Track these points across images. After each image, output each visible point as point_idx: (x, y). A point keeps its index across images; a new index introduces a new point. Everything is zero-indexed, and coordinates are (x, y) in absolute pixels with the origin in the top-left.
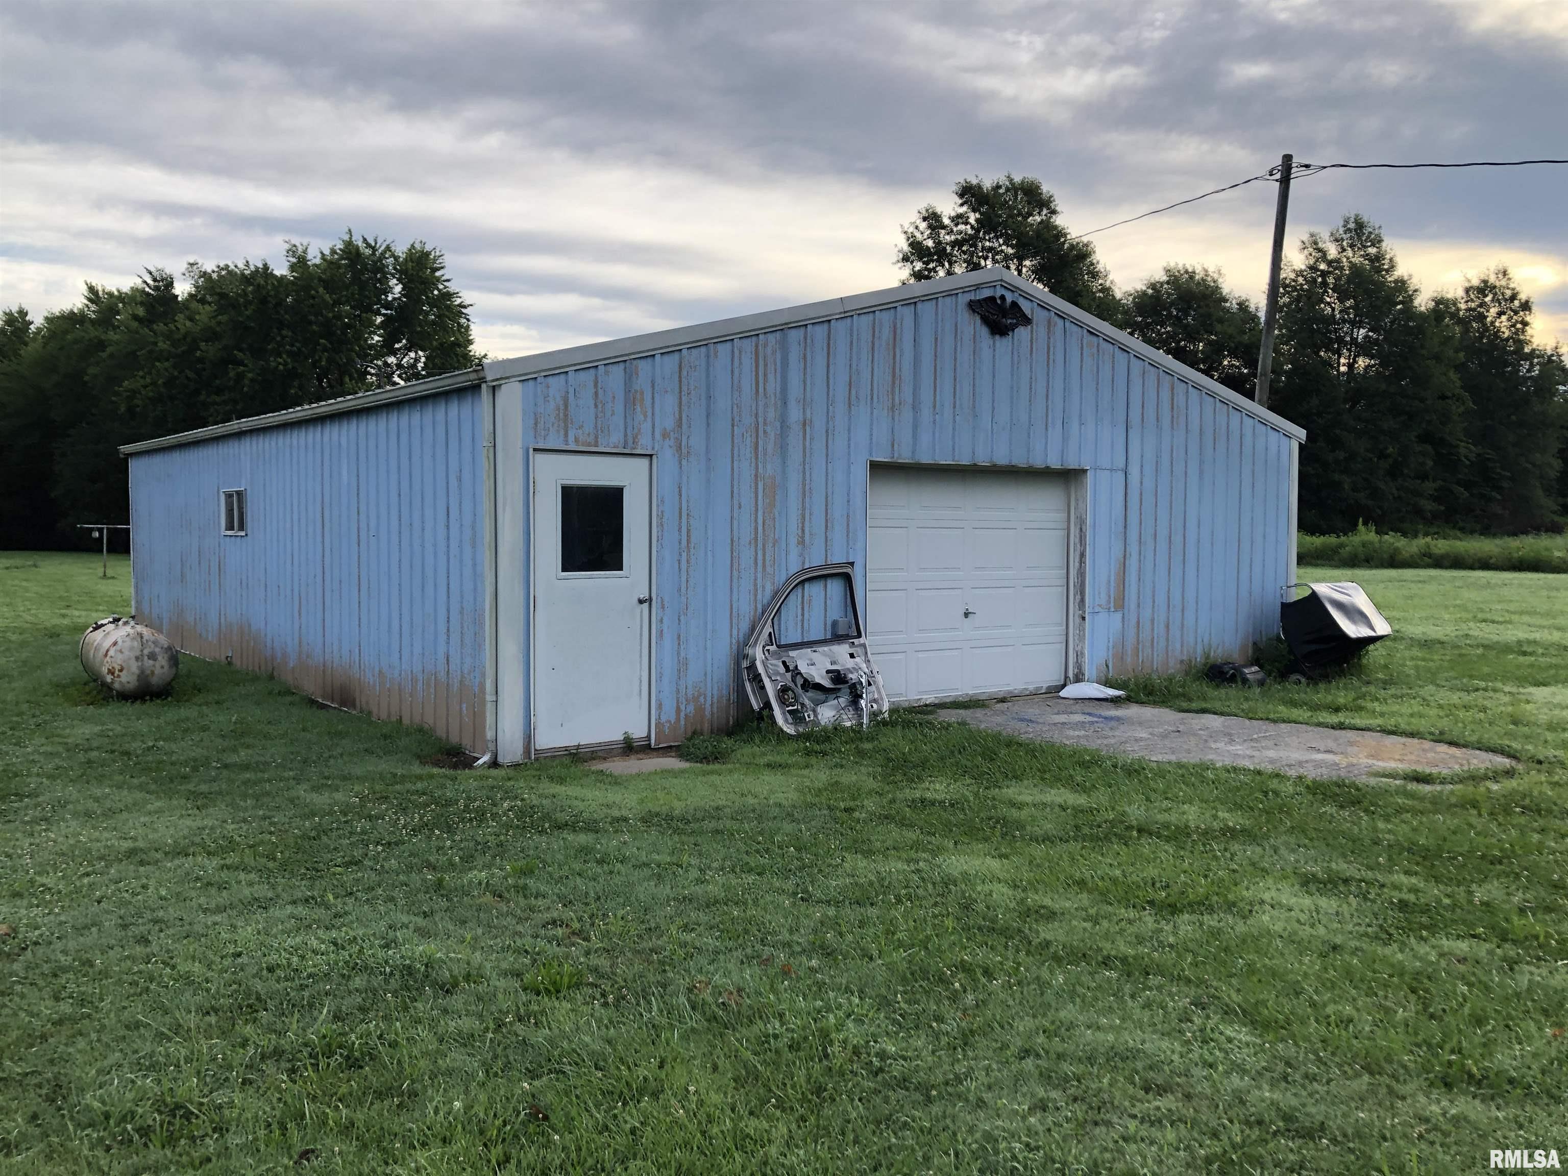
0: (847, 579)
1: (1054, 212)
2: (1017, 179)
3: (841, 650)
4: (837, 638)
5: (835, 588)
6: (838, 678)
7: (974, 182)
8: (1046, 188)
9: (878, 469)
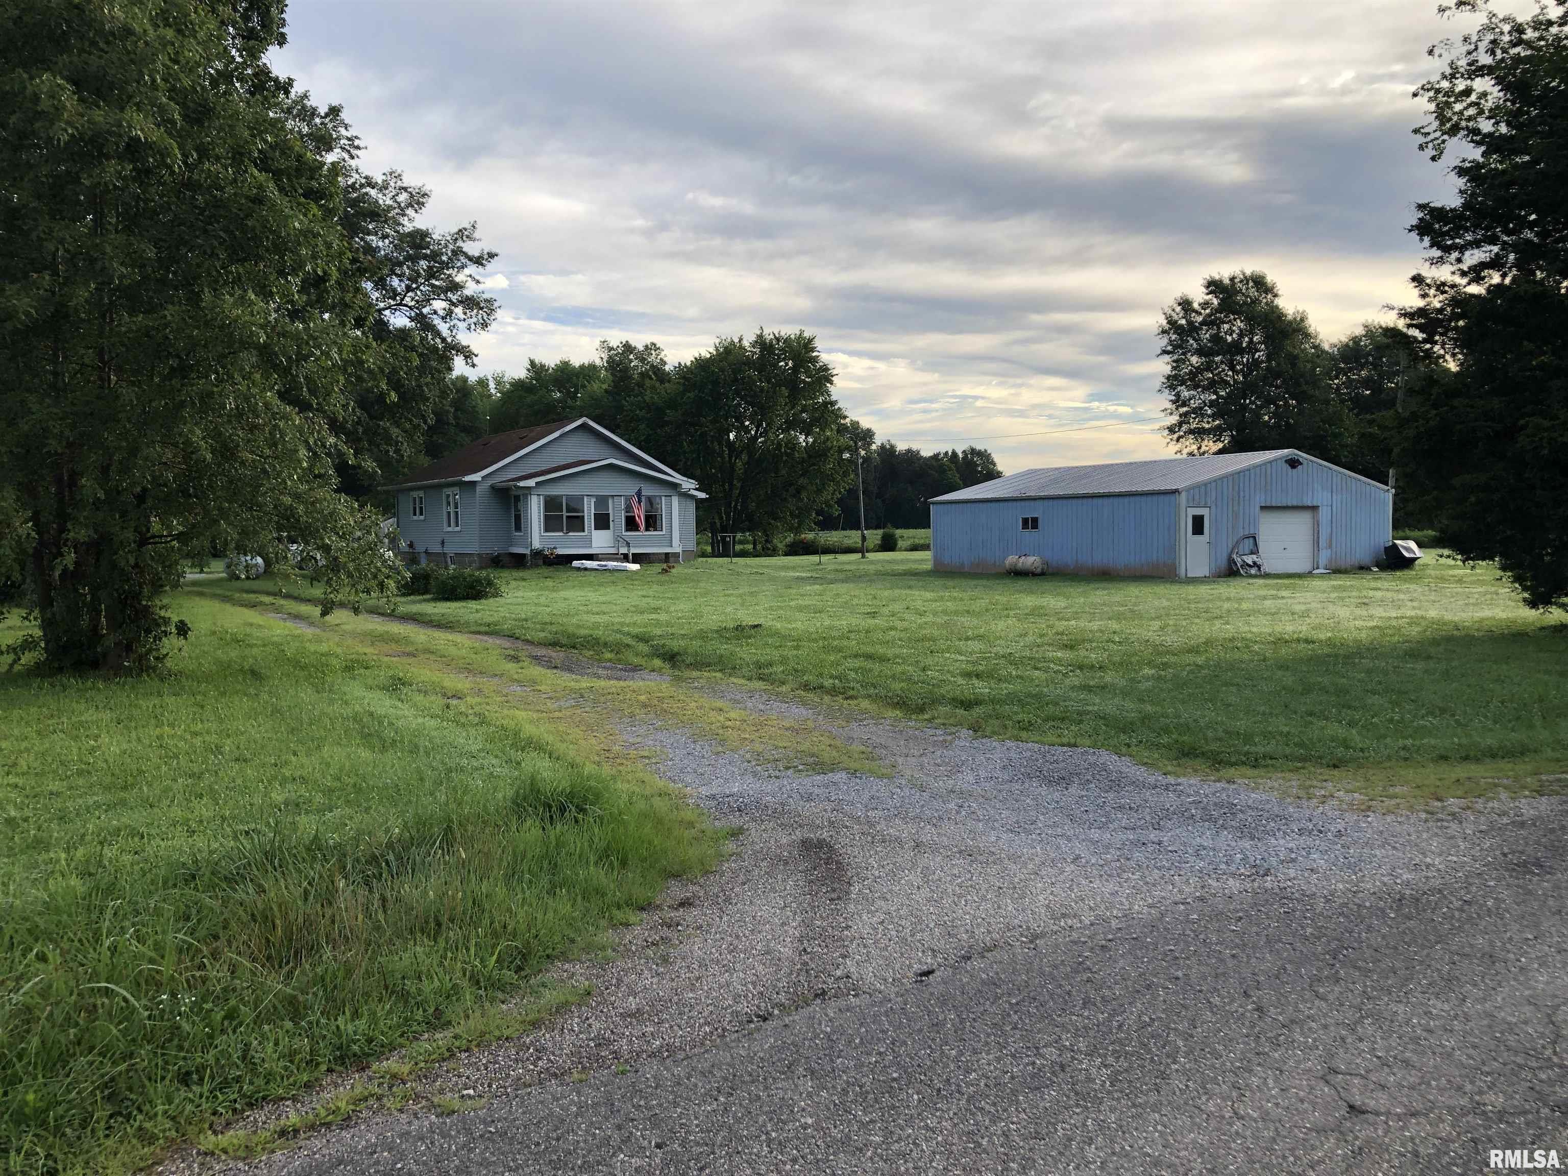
0: (1254, 538)
1: (1276, 296)
2: (1248, 273)
3: (1254, 557)
4: (1252, 553)
5: (1251, 540)
6: (1255, 563)
7: (1217, 277)
8: (1269, 279)
9: (1262, 508)
